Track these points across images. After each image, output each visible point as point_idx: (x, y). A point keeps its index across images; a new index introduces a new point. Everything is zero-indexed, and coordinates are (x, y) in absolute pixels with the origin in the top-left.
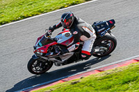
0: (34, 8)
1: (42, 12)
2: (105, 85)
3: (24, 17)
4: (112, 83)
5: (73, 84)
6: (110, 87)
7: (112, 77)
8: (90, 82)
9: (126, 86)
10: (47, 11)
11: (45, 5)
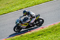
0: (8, 11)
1: (10, 12)
2: (32, 36)
3: (4, 14)
4: (34, 35)
5: (21, 36)
6: (34, 37)
7: (34, 33)
8: (27, 35)
9: (39, 37)
10: (12, 12)
11: (12, 9)
